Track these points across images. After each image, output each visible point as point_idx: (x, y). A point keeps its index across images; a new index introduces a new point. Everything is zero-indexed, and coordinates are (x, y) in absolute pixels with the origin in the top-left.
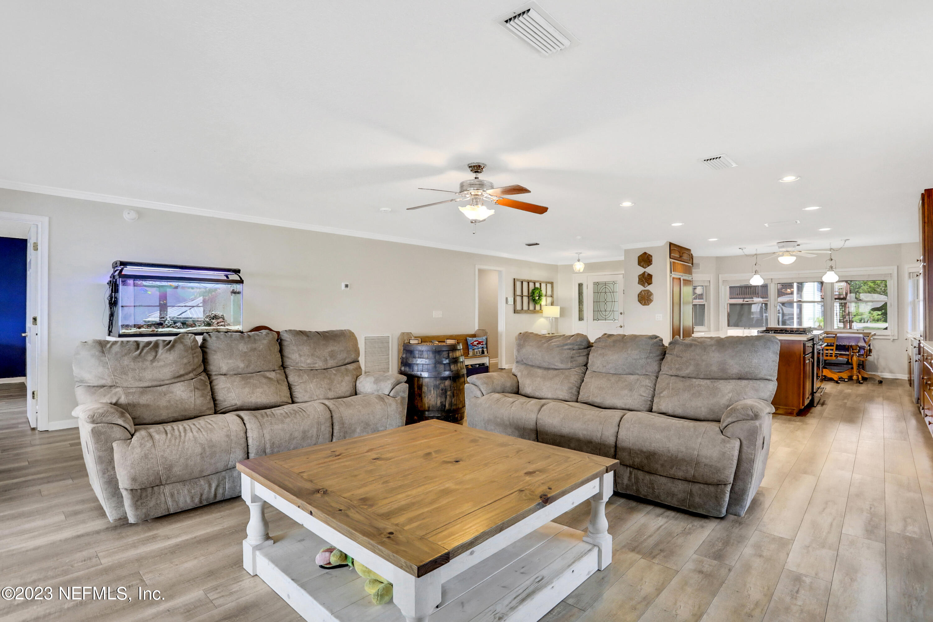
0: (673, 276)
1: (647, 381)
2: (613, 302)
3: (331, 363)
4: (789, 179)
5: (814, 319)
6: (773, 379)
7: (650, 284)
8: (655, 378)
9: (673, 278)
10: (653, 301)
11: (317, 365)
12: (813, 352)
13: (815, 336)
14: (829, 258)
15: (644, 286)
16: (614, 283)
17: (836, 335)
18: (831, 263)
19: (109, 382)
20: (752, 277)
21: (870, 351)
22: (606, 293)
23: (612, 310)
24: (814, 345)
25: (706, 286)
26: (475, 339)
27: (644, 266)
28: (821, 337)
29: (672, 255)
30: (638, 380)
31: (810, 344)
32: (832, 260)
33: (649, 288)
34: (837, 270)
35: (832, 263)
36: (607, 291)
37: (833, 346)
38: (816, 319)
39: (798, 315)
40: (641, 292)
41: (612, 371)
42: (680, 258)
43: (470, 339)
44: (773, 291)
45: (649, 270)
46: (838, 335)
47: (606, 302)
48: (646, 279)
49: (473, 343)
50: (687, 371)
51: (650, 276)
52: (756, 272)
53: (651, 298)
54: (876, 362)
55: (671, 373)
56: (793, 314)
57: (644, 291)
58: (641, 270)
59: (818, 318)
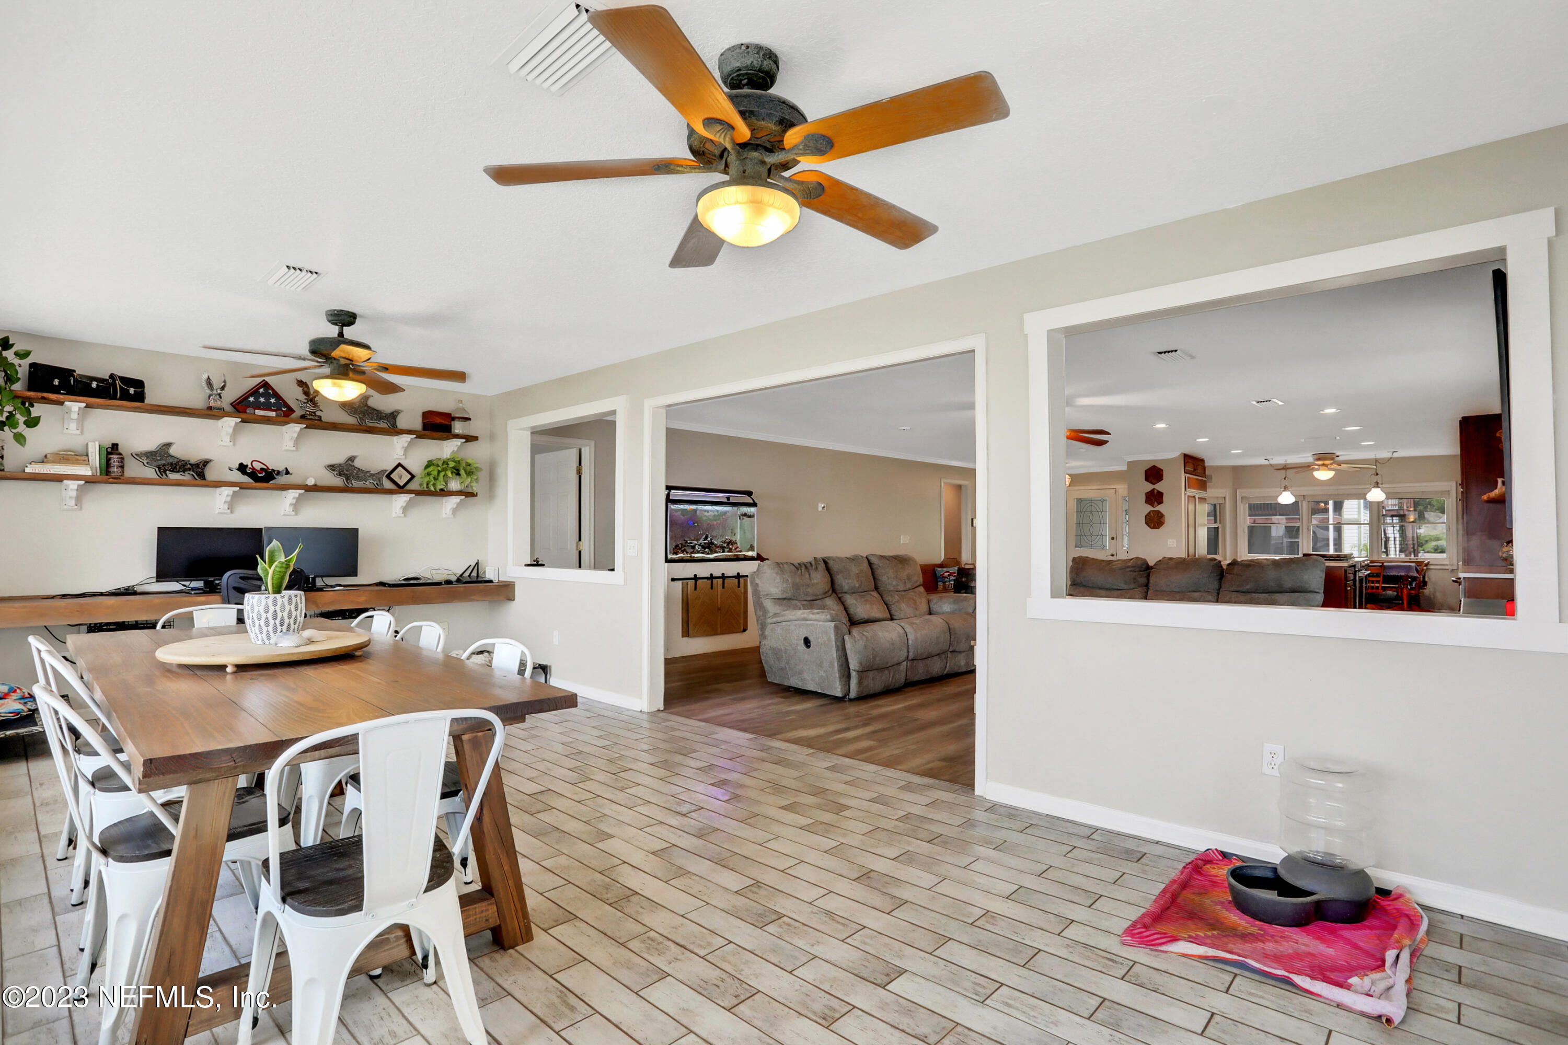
0: (1188, 494)
1: (1210, 597)
2: (1102, 525)
3: (909, 586)
4: (1330, 411)
5: (1359, 546)
6: (1320, 591)
7: (1160, 502)
8: (1216, 594)
9: (1189, 496)
10: (1164, 523)
11: (899, 587)
12: (1355, 580)
13: (1357, 562)
14: (1374, 472)
15: (1153, 506)
16: (1103, 501)
17: (1383, 563)
18: (1375, 479)
19: (789, 595)
20: (1281, 494)
21: (1425, 583)
22: (1091, 512)
23: (1100, 534)
24: (1356, 571)
25: (1220, 504)
26: (945, 570)
27: (1153, 481)
28: (1363, 564)
29: (1187, 468)
30: (1201, 596)
31: (1351, 571)
32: (1377, 474)
33: (1159, 508)
34: (1384, 486)
35: (1378, 478)
36: (1094, 510)
37: (1379, 577)
38: (1362, 545)
39: (1335, 540)
40: (1150, 513)
41: (1177, 590)
42: (1194, 472)
43: (939, 569)
44: (1305, 508)
45: (1159, 487)
46: (1385, 564)
47: (1091, 523)
48: (1154, 498)
49: (944, 574)
50: (1248, 587)
51: (1160, 495)
52: (1286, 489)
53: (1162, 520)
54: (1432, 597)
55: (1232, 589)
56: (1328, 540)
57: (1153, 511)
58: (1149, 487)
59: (1365, 545)
